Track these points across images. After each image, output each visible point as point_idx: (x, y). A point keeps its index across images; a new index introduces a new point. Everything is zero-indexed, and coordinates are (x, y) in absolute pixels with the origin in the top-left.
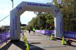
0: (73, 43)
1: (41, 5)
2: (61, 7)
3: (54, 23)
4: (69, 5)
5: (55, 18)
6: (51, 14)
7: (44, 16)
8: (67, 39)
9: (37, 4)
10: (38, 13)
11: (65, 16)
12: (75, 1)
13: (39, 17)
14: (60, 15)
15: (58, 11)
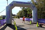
0: (43, 26)
1: (24, 3)
2: (36, 4)
3: (32, 14)
4: (41, 3)
5: (32, 11)
6: (30, 9)
7: (26, 10)
8: (40, 24)
9: (22, 3)
10: (22, 8)
11: (38, 10)
12: (44, 1)
13: (23, 10)
14: (36, 9)
15: (34, 7)
